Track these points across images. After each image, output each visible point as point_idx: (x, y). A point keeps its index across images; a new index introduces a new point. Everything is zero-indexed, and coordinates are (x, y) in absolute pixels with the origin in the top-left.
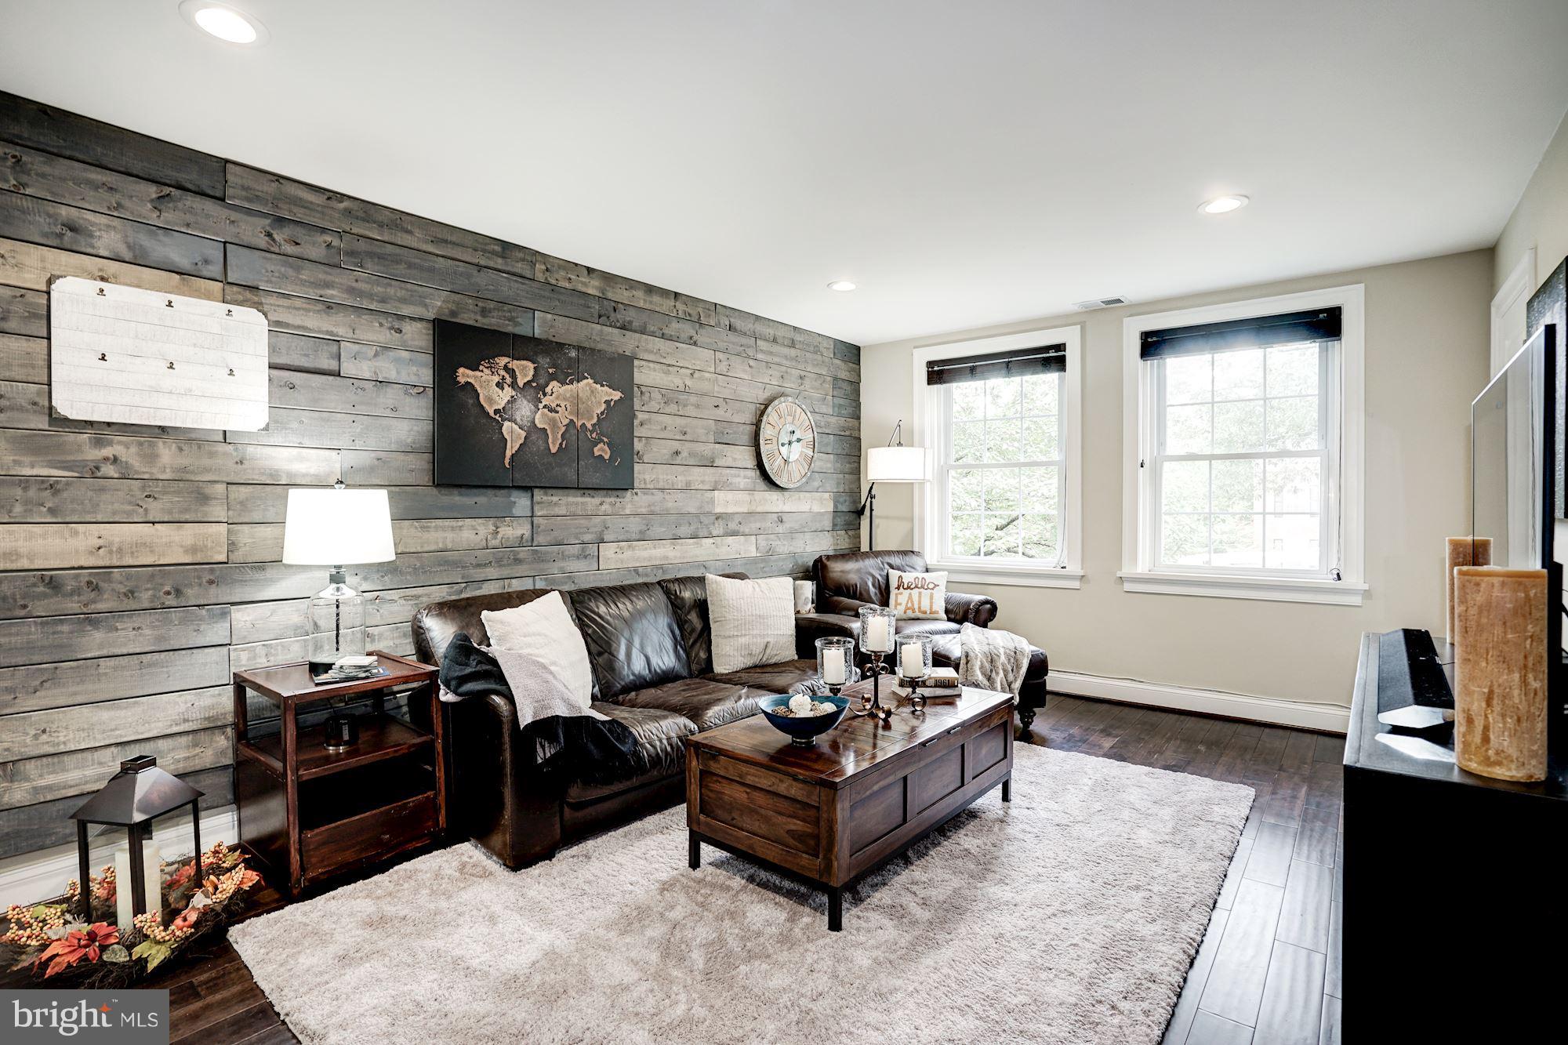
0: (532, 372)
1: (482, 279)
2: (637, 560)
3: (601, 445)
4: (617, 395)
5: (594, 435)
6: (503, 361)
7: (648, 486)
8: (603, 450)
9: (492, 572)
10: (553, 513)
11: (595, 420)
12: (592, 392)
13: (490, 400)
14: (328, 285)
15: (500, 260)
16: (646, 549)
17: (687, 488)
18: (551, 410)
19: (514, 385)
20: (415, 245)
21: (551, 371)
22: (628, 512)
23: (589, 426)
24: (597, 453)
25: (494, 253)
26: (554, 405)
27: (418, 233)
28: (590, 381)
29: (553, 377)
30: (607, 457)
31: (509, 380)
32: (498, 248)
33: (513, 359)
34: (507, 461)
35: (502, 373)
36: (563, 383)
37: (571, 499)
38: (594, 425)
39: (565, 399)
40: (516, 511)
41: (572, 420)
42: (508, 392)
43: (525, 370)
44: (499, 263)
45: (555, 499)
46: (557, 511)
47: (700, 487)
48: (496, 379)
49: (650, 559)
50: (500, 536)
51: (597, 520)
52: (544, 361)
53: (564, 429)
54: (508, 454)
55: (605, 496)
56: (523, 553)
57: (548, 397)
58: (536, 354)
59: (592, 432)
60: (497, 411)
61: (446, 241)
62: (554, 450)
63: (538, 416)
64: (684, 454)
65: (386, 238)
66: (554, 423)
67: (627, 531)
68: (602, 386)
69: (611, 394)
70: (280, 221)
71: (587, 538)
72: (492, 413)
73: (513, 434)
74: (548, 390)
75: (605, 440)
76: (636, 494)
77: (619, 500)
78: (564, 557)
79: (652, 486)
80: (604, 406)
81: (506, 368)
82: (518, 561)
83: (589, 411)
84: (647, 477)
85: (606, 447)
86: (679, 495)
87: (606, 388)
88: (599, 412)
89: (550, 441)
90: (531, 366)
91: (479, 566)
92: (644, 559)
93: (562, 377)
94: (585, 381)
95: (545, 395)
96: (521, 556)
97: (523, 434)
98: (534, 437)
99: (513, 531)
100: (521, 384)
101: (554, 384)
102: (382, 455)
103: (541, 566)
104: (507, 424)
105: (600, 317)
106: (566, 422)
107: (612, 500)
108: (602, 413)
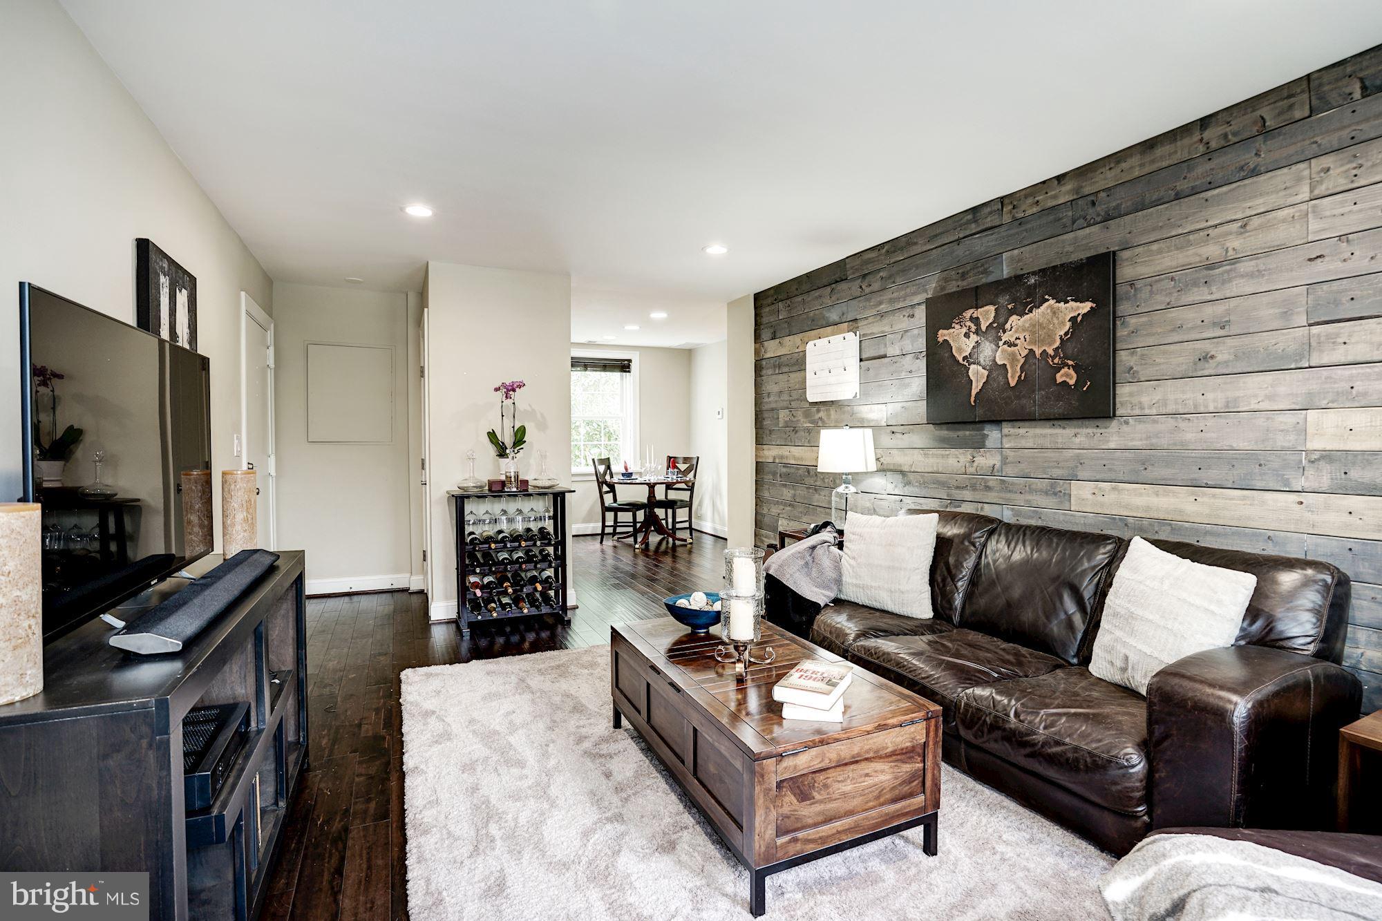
0: (993, 315)
1: (960, 251)
2: (1126, 507)
3: (1066, 369)
4: (1086, 307)
5: (1056, 361)
6: (968, 314)
7: (1147, 412)
8: (1067, 375)
9: (967, 495)
10: (1019, 446)
11: (1057, 344)
12: (1054, 313)
13: (960, 350)
14: (881, 303)
15: (973, 226)
16: (1141, 495)
17: (1229, 410)
18: (1011, 344)
19: (977, 333)
20: (920, 250)
21: (1010, 307)
22: (1112, 445)
23: (1051, 352)
24: (1059, 379)
25: (969, 222)
26: (1013, 339)
27: (921, 241)
28: (1052, 302)
29: (1012, 312)
30: (1072, 382)
31: (973, 328)
32: (970, 217)
33: (977, 308)
34: (972, 399)
35: (969, 323)
36: (1022, 314)
37: (1039, 431)
38: (1056, 350)
39: (1024, 330)
40: (989, 443)
41: (1031, 350)
42: (974, 338)
43: (987, 314)
44: (973, 228)
45: (1022, 431)
46: (1023, 443)
47: (1265, 405)
48: (964, 330)
49: (1148, 509)
50: (975, 464)
51: (1070, 453)
52: (1003, 299)
53: (1022, 361)
54: (974, 392)
55: (1079, 427)
56: (992, 481)
57: (1007, 333)
58: (997, 296)
59: (1053, 358)
60: (965, 358)
61: (936, 236)
62: (1013, 383)
63: (998, 354)
64: (1220, 357)
65: (906, 256)
66: (1013, 358)
67: (1110, 470)
68: (1067, 302)
69: (1078, 308)
70: (864, 276)
71: (1056, 473)
72: (961, 361)
73: (977, 375)
74: (1008, 326)
75: (1070, 362)
76: (1127, 423)
77: (1099, 431)
78: (1031, 491)
79: (1154, 411)
80: (1068, 325)
81: (971, 319)
82: (988, 488)
83: (1050, 337)
84: (1145, 399)
85: (1071, 372)
86: (1211, 422)
87: (1072, 304)
88: (1062, 333)
89: (1009, 375)
90: (992, 308)
91: (957, 488)
92: (1138, 508)
93: (1020, 308)
94: (1046, 304)
95: (1004, 332)
96: (990, 484)
97: (986, 373)
98: (994, 374)
99: (986, 460)
100: (984, 328)
101: (1014, 317)
102: (904, 404)
103: (1008, 495)
104: (972, 367)
105: (1074, 223)
106: (1025, 353)
107: (1090, 431)
108: (1066, 334)
